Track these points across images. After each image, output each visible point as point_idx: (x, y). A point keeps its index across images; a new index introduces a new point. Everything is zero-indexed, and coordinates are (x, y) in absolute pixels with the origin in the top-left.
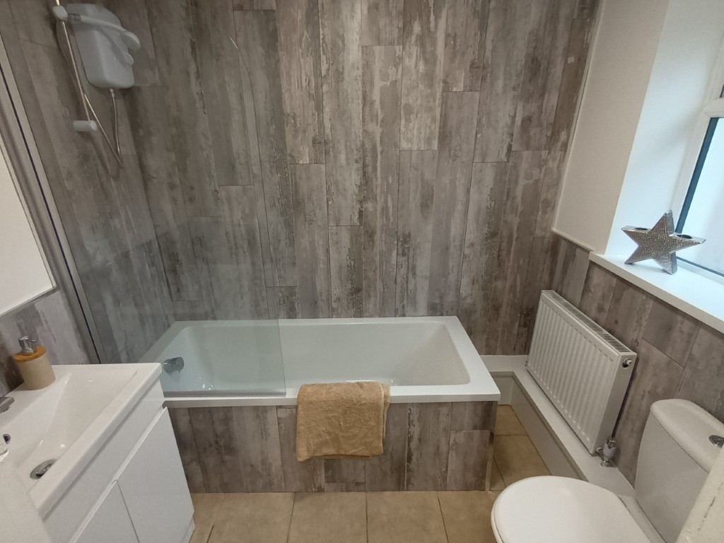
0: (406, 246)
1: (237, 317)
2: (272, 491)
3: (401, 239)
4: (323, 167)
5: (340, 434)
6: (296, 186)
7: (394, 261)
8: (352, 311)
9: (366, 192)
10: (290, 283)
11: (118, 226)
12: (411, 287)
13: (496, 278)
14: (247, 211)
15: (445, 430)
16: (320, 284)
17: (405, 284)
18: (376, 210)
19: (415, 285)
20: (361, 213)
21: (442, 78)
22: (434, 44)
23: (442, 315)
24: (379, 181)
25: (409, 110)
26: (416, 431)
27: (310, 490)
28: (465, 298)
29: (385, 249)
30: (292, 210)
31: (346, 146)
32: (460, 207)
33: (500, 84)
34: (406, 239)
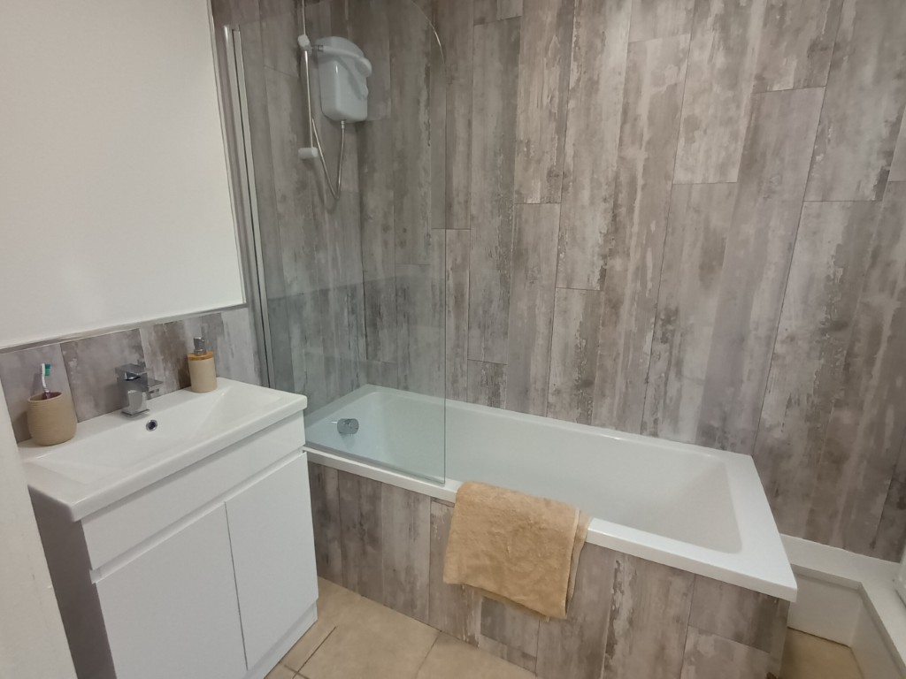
0: (670, 327)
1: (430, 393)
2: (413, 616)
3: (663, 317)
4: (557, 207)
5: (506, 564)
6: (520, 232)
7: (647, 347)
8: (576, 412)
9: (614, 242)
10: (497, 360)
11: (323, 261)
12: (672, 392)
13: (839, 404)
14: (459, 260)
15: (678, 620)
16: (536, 368)
17: (662, 387)
18: (627, 270)
19: (679, 391)
20: (603, 273)
21: (755, 72)
22: (745, 25)
23: (723, 448)
24: (636, 229)
25: (693, 124)
26: (625, 602)
27: (459, 637)
28: (770, 429)
29: (634, 329)
30: (511, 263)
31: (592, 180)
32: (771, 274)
33: (868, 72)
34: (671, 316)
